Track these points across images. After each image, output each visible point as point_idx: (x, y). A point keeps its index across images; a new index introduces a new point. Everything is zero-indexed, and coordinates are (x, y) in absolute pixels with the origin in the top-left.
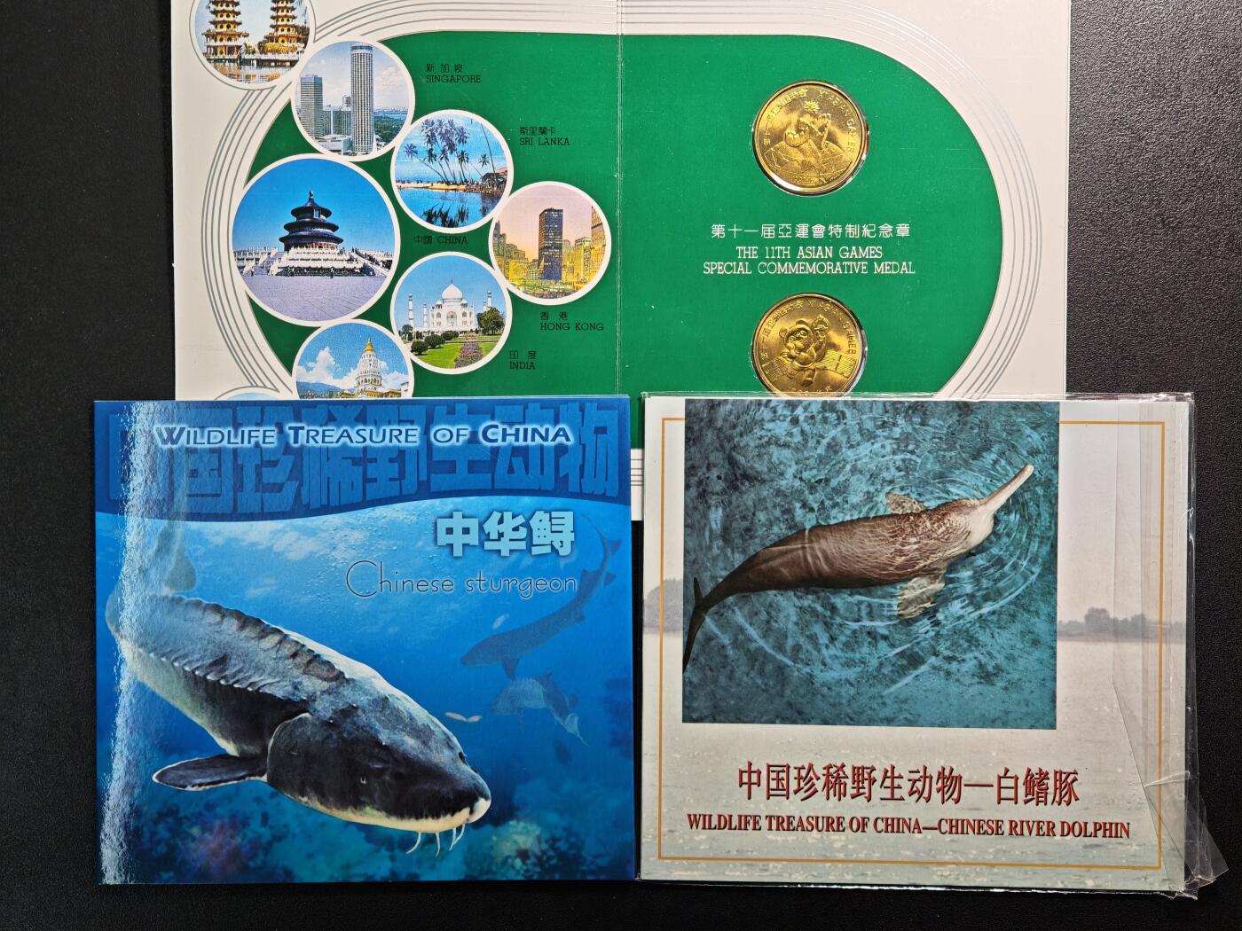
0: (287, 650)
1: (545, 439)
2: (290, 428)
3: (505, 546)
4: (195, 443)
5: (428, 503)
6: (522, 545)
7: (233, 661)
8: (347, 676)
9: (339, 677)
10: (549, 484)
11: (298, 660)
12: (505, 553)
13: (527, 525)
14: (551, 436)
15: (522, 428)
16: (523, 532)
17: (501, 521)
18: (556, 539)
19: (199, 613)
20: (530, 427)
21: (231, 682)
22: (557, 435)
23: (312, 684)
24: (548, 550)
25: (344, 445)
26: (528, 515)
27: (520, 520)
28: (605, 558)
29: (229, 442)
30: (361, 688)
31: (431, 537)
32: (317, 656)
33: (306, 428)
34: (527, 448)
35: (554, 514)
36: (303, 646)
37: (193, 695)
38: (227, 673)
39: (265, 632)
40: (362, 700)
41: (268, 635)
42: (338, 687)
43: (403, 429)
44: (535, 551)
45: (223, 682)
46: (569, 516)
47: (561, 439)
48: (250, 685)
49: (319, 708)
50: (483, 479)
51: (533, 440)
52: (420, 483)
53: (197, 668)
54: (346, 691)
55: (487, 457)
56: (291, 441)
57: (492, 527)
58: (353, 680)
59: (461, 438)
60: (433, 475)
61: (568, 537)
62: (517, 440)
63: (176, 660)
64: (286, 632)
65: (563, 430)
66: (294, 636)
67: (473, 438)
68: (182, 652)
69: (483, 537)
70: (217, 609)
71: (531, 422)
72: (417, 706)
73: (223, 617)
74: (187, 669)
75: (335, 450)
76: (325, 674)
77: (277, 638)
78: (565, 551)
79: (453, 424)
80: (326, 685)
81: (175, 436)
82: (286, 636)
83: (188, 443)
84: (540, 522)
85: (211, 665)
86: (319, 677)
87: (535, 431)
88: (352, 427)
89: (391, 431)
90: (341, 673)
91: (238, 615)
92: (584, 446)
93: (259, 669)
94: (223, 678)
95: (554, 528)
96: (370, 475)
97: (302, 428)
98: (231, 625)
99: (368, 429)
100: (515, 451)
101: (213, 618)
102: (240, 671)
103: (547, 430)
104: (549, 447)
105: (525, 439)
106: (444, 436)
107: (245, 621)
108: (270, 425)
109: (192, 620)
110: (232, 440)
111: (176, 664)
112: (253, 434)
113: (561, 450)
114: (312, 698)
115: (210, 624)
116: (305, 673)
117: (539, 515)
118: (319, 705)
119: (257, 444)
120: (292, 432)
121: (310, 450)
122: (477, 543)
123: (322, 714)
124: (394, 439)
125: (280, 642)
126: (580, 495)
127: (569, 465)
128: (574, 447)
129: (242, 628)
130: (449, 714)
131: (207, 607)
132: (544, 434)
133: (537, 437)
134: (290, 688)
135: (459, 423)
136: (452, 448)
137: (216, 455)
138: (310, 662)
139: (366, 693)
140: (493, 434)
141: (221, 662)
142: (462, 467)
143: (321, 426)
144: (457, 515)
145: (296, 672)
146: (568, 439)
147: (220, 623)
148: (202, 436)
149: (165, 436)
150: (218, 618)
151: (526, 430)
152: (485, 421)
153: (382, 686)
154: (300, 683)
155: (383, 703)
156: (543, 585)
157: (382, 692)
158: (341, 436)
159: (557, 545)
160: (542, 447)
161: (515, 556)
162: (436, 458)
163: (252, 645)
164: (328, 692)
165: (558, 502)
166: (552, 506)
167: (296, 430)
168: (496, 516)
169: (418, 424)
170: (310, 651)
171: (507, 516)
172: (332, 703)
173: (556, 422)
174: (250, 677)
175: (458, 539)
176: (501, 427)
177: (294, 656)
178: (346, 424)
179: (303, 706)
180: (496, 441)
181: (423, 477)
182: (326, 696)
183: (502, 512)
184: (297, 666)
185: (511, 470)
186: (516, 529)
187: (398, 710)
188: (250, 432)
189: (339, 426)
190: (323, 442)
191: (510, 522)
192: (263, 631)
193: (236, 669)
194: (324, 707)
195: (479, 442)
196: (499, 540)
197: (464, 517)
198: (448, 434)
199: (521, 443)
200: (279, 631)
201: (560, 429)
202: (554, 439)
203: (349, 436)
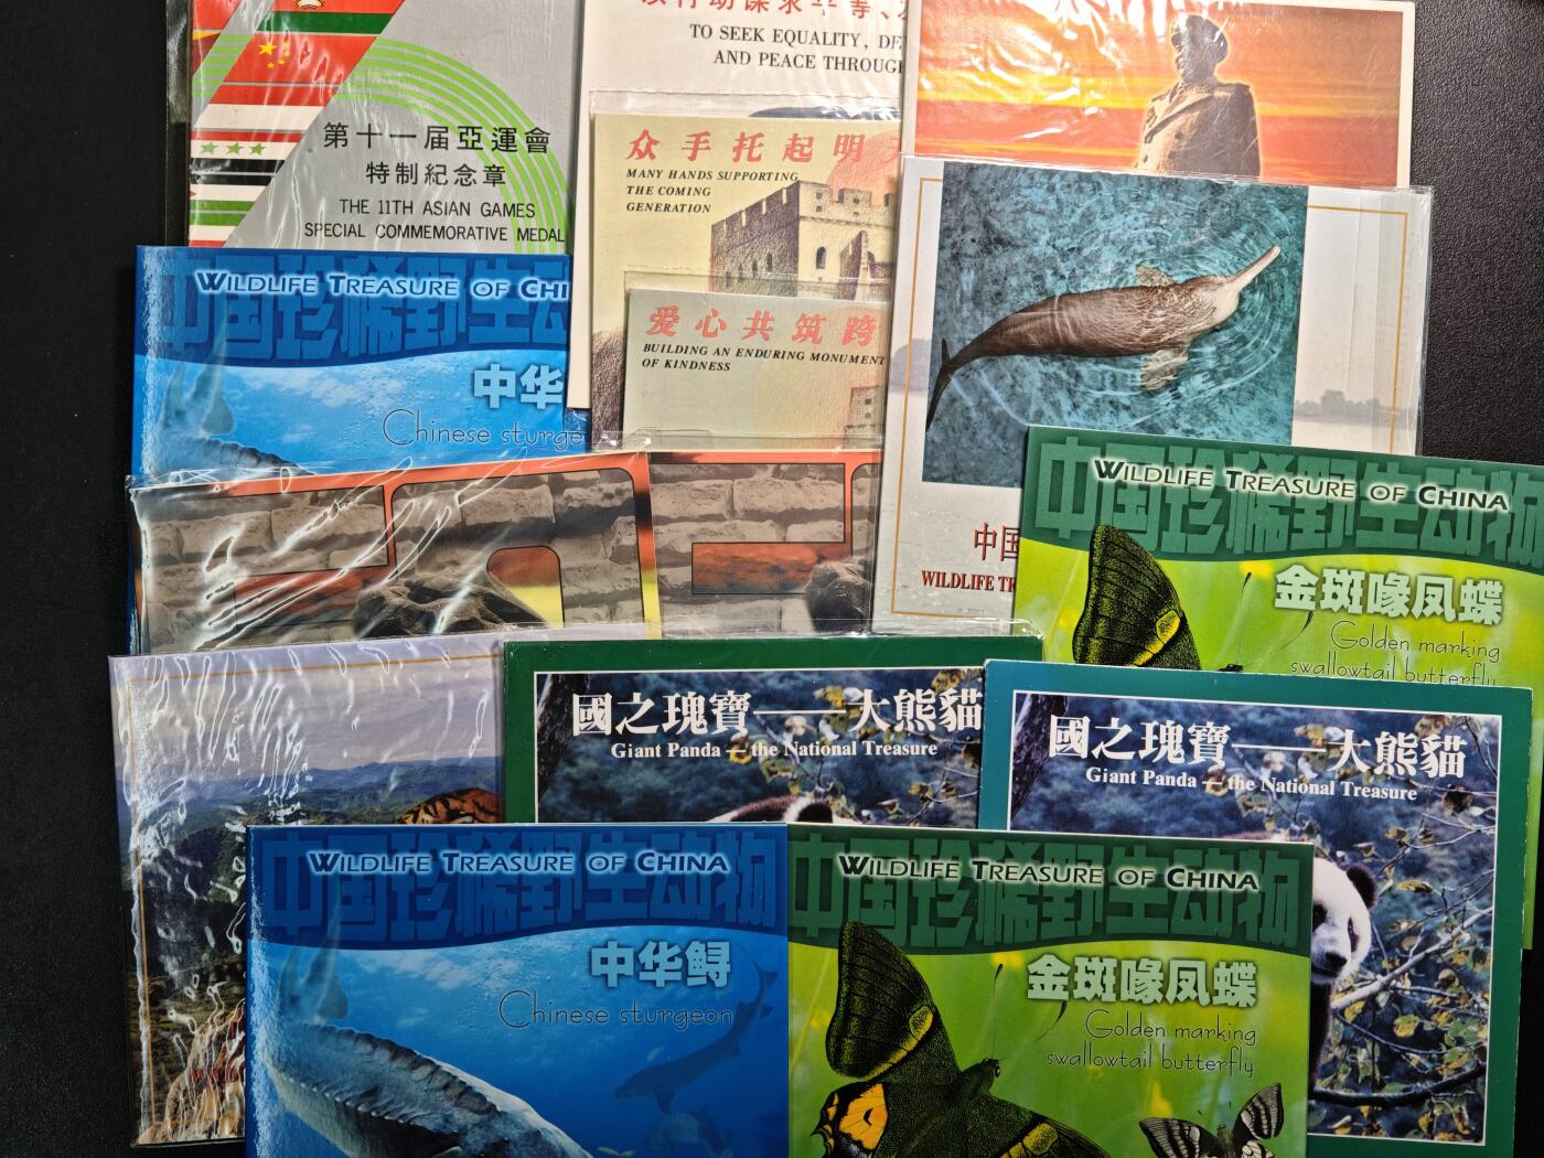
0: (439, 1081)
1: (701, 867)
2: (445, 855)
3: (660, 977)
4: (349, 869)
5: (583, 932)
6: (678, 976)
7: (385, 1093)
8: (499, 1109)
9: (491, 1110)
10: (706, 914)
11: (450, 1092)
12: (660, 983)
13: (682, 955)
14: (708, 864)
15: (678, 856)
16: (678, 963)
17: (656, 951)
18: (712, 969)
19: (350, 1043)
20: (686, 856)
21: (382, 1113)
22: (713, 864)
23: (463, 1117)
24: (703, 981)
25: (499, 873)
26: (684, 944)
27: (676, 950)
28: (761, 992)
29: (383, 869)
30: (513, 1121)
31: (587, 967)
32: (470, 1088)
33: (461, 855)
34: (682, 878)
35: (710, 945)
36: (455, 1077)
37: (344, 1128)
38: (379, 1104)
39: (417, 1063)
40: (514, 1133)
41: (418, 1067)
42: (489, 1120)
43: (558, 856)
44: (691, 982)
45: (373, 1114)
46: (725, 946)
47: (718, 868)
48: (401, 1117)
49: (471, 1141)
50: (638, 909)
51: (689, 868)
52: (574, 911)
53: (348, 1099)
54: (498, 1125)
55: (643, 885)
56: (446, 867)
57: (647, 957)
58: (505, 1113)
59: (617, 867)
60: (587, 905)
61: (724, 968)
62: (673, 868)
63: (326, 1090)
64: (438, 1063)
65: (720, 858)
66: (446, 1067)
67: (629, 867)
68: (333, 1083)
69: (639, 968)
70: (369, 1039)
71: (688, 851)
72: (571, 1141)
73: (375, 1047)
74: (338, 1099)
75: (488, 877)
76: (476, 1106)
77: (428, 1069)
78: (721, 982)
79: (609, 851)
80: (477, 1118)
81: (329, 863)
82: (438, 1067)
83: (342, 869)
84: (696, 952)
85: (362, 1096)
86: (471, 1110)
87: (691, 860)
88: (507, 854)
89: (546, 859)
90: (493, 1106)
91: (390, 1045)
92: (741, 876)
93: (410, 1101)
94: (374, 1109)
95: (710, 959)
96: (525, 903)
97: (457, 855)
98: (382, 1056)
99: (523, 856)
100: (672, 880)
101: (365, 1048)
102: (391, 1102)
103: (704, 859)
104: (707, 876)
105: (682, 868)
106: (599, 864)
107: (397, 1051)
108: (423, 851)
109: (344, 1050)
110: (387, 867)
111: (327, 1095)
112: (408, 861)
113: (717, 879)
114: (463, 1131)
115: (362, 1055)
116: (456, 1105)
117: (695, 945)
118: (470, 1139)
119: (411, 871)
120: (446, 860)
121: (466, 877)
122: (631, 973)
123: (473, 1147)
124: (549, 867)
125: (432, 1073)
126: (737, 926)
127: (725, 895)
128: (730, 875)
129: (393, 1058)
130: (601, 1149)
131: (359, 1037)
132: (700, 862)
133: (694, 866)
134: (440, 1121)
135: (617, 850)
136: (608, 876)
137: (370, 883)
138: (461, 1094)
139: (517, 1126)
140: (649, 862)
141: (372, 1093)
142: (617, 896)
143: (476, 853)
144: (612, 945)
145: (448, 1104)
146: (724, 868)
147: (371, 1053)
148: (356, 863)
149: (320, 862)
150: (369, 1048)
151: (682, 859)
152: (639, 850)
153: (534, 1119)
154: (451, 1116)
155: (535, 1136)
156: (698, 1017)
157: (534, 1126)
158: (496, 863)
159: (713, 976)
160: (698, 876)
161: (671, 986)
162: (591, 886)
163: (403, 1076)
164: (479, 1125)
165: (713, 932)
166: (708, 937)
167: (451, 857)
168: (652, 946)
169: (574, 851)
170: (462, 1083)
171: (663, 945)
172: (483, 1137)
173: (713, 850)
174: (401, 1109)
175: (613, 970)
176: (657, 855)
177: (446, 1087)
178: (501, 851)
179: (455, 1139)
180: (652, 869)
181: (578, 906)
182: (477, 1130)
183: (657, 942)
184: (449, 1098)
185: (667, 899)
186: (671, 959)
187: (550, 1144)
188: (404, 859)
189: (494, 853)
190: (478, 869)
191: (665, 953)
192: (415, 1062)
193: (387, 1100)
194: (475, 1140)
195: (634, 871)
196: (654, 970)
197: (619, 946)
198: (604, 862)
199: (677, 871)
200: (432, 1063)
201: (717, 858)
202: (710, 868)
203: (503, 864)
